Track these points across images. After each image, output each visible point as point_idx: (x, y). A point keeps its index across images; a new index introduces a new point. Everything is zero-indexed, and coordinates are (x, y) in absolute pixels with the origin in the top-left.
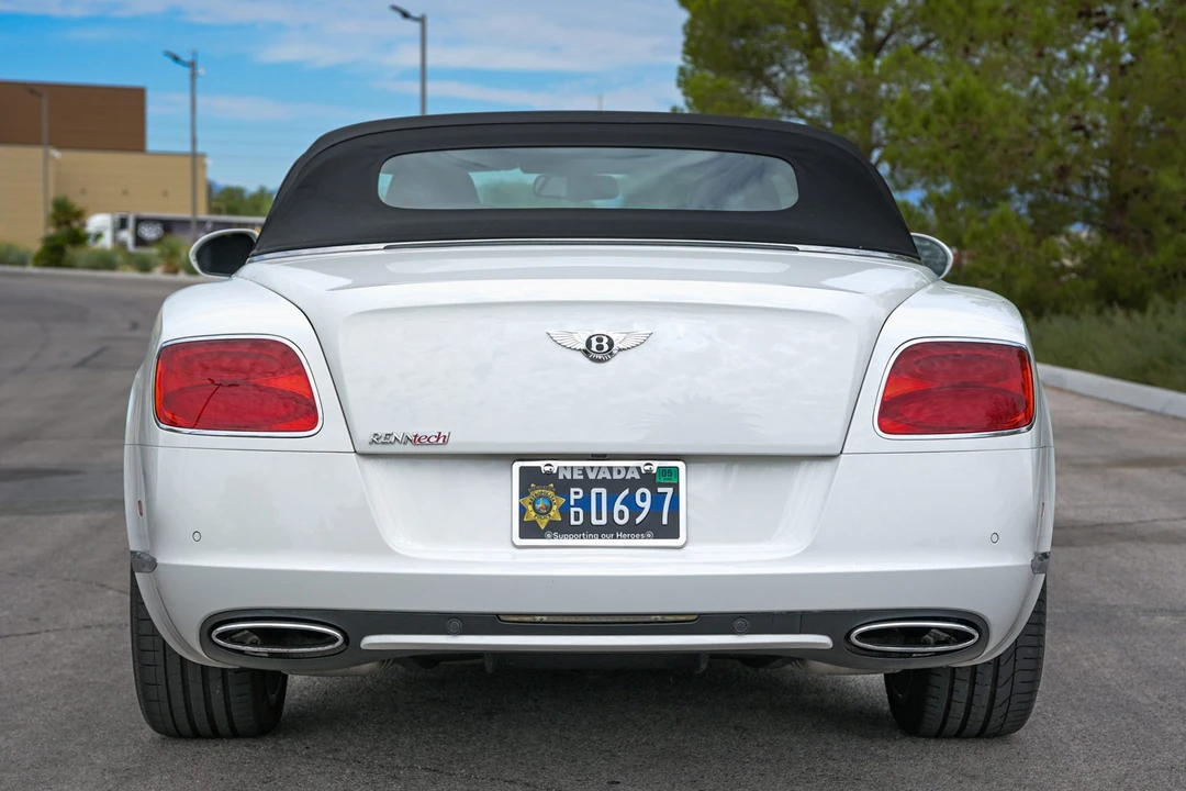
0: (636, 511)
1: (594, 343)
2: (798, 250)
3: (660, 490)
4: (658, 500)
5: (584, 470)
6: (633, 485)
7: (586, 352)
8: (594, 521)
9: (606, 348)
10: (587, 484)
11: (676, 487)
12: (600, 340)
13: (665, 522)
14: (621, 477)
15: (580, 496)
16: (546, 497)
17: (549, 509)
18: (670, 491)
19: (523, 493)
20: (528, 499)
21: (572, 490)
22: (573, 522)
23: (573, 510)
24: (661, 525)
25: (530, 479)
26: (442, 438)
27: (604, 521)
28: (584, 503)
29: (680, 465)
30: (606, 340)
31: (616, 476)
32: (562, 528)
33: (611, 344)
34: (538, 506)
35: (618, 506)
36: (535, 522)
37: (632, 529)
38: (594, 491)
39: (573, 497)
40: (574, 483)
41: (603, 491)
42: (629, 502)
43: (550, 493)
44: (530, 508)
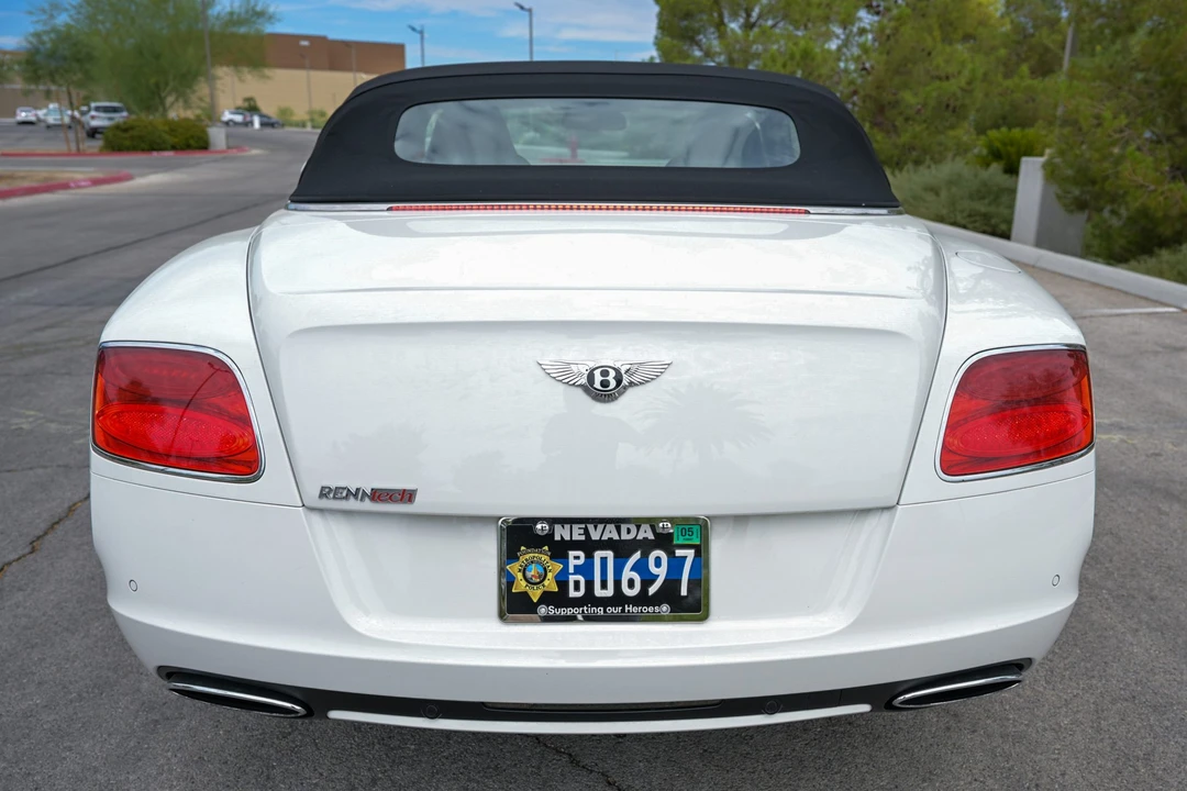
0: (649, 579)
1: (598, 378)
2: (809, 213)
3: (679, 553)
4: (676, 565)
5: (585, 528)
6: (646, 547)
7: (588, 389)
8: (599, 592)
9: (613, 384)
10: (589, 546)
11: (702, 548)
12: (605, 373)
13: (684, 592)
14: (631, 537)
15: (581, 562)
16: (540, 563)
17: (543, 577)
18: (690, 553)
19: (512, 558)
20: (515, 565)
21: (572, 554)
22: (572, 593)
23: (572, 578)
24: (680, 598)
25: (520, 539)
26: (407, 496)
27: (609, 592)
28: (586, 570)
30: (611, 372)
31: (626, 539)
32: (558, 600)
33: (618, 379)
34: (530, 573)
35: (627, 574)
36: (526, 593)
37: (645, 600)
38: (598, 554)
39: (572, 562)
40: (575, 545)
41: (610, 554)
42: (640, 567)
43: (545, 558)
44: (520, 576)
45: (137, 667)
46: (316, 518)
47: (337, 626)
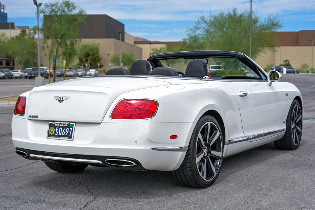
0: (66, 133)
1: (60, 99)
3: (70, 129)
5: (59, 124)
6: (66, 127)
7: (58, 100)
8: (59, 134)
9: (61, 100)
10: (59, 127)
11: (73, 128)
12: (61, 98)
14: (65, 126)
17: (53, 131)
18: (72, 129)
19: (50, 128)
20: (50, 129)
21: (57, 128)
22: (56, 134)
23: (56, 132)
24: (69, 136)
25: (51, 125)
26: (37, 117)
27: (61, 135)
28: (58, 131)
29: (74, 124)
30: (62, 98)
31: (64, 126)
32: (54, 135)
33: (62, 99)
34: (51, 131)
35: (63, 132)
36: (50, 134)
37: (65, 136)
38: (60, 128)
39: (57, 129)
40: (57, 126)
41: (61, 128)
42: (65, 131)
43: (53, 128)
44: (50, 131)
45: (13, 146)
46: (29, 121)
47: (28, 138)
